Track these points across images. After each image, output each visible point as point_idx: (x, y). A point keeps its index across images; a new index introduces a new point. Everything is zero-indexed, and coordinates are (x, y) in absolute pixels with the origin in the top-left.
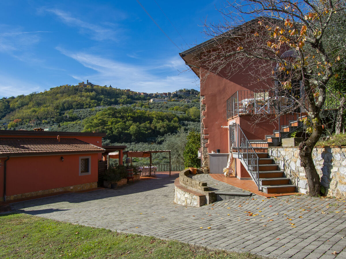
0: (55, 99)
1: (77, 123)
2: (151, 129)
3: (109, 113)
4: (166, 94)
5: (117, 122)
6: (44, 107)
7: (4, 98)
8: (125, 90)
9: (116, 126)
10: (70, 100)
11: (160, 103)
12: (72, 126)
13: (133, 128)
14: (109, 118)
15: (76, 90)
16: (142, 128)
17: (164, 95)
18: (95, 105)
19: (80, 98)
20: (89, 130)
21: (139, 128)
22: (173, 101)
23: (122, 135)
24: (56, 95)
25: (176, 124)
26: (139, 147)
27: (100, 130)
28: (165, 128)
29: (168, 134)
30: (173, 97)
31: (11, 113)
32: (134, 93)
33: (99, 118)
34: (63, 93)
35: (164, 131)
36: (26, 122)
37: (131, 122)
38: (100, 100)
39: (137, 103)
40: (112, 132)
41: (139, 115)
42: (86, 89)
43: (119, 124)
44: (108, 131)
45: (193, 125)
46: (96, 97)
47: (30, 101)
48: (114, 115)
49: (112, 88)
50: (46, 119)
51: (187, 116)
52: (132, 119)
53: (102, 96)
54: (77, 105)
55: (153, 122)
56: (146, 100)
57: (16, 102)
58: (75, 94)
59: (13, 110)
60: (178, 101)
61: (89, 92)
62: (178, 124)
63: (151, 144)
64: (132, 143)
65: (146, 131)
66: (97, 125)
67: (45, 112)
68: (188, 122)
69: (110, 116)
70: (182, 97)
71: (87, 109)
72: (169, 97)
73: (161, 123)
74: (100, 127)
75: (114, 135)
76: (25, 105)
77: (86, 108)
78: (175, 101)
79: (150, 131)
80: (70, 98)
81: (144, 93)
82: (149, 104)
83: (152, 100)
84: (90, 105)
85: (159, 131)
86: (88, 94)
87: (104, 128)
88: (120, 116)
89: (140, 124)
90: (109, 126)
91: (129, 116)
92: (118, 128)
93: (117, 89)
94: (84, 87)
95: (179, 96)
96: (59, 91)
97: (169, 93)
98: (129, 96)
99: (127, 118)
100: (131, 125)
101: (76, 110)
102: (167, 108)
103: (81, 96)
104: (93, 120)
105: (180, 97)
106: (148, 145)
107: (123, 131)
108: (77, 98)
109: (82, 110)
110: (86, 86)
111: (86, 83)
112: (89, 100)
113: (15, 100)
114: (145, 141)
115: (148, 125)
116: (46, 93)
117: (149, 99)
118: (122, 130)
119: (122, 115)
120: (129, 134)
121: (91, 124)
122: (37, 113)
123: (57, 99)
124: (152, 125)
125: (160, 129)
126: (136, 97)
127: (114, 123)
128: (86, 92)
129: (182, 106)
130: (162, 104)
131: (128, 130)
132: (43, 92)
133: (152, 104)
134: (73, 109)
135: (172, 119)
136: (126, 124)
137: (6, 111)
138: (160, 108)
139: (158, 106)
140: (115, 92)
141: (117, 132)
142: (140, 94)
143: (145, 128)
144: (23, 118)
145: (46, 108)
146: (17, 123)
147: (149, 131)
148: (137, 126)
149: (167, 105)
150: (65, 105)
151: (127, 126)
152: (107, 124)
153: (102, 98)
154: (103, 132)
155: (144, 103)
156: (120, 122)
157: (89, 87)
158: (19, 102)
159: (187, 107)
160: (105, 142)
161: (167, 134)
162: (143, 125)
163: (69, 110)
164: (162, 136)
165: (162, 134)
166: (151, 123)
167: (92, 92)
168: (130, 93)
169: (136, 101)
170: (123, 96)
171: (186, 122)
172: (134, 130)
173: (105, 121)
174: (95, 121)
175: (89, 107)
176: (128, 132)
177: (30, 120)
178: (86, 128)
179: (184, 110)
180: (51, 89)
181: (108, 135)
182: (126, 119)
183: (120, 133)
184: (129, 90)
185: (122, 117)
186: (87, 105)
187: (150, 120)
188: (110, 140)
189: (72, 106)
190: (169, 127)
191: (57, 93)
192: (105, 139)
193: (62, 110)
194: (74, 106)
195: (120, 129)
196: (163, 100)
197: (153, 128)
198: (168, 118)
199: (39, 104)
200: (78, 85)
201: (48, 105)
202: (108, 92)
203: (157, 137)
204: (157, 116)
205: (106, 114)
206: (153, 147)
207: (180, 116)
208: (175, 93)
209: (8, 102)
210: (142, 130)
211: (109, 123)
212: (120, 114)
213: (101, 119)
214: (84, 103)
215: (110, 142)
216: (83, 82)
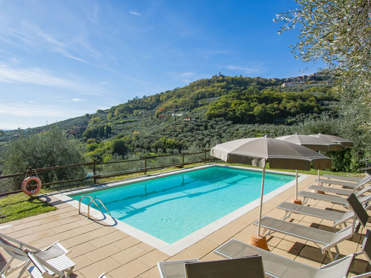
0: (192, 91)
1: (204, 108)
2: (279, 109)
3: (233, 96)
4: (301, 78)
5: (240, 104)
6: (183, 98)
7: (157, 94)
8: (255, 78)
9: (239, 107)
10: (204, 91)
11: (293, 87)
12: (200, 111)
13: (258, 109)
14: (233, 100)
15: (209, 82)
16: (269, 109)
17: (299, 79)
18: (225, 93)
19: (212, 88)
20: (213, 112)
21: (265, 108)
22: (310, 83)
23: (245, 117)
24: (193, 87)
25: (313, 104)
26: (263, 128)
27: (223, 112)
28: (297, 108)
29: (301, 114)
30: (310, 80)
31: (160, 104)
32: (265, 80)
33: (223, 101)
34: (198, 85)
35: (296, 111)
36: (168, 110)
37: (255, 103)
38: (230, 89)
39: (267, 89)
40: (235, 113)
41: (266, 96)
42: (218, 80)
43: (243, 105)
44: (231, 113)
45: (336, 104)
46: (226, 86)
47: (174, 94)
48: (238, 98)
49: (242, 77)
50: (183, 107)
51: (327, 96)
52: (258, 100)
53: (232, 85)
54: (209, 95)
55: (282, 103)
56: (277, 85)
57: (164, 96)
58: (208, 85)
59: (161, 102)
60: (316, 83)
61: (221, 83)
62: (315, 103)
63: (278, 125)
64: (256, 124)
65: (273, 112)
66: (220, 107)
67: (183, 102)
68: (330, 102)
69: (233, 98)
70: (321, 79)
71: (217, 98)
72: (306, 80)
73: (292, 103)
74: (223, 109)
75: (237, 117)
76: (170, 98)
77: (217, 96)
78: (312, 83)
79: (279, 112)
80: (204, 89)
81: (275, 79)
82: (280, 88)
83: (284, 85)
84: (220, 94)
85: (290, 112)
86: (220, 84)
87: (227, 110)
88: (245, 97)
89: (267, 104)
90: (232, 108)
91: (254, 98)
92: (241, 109)
93: (247, 78)
94: (216, 79)
95: (317, 78)
96: (195, 84)
97: (305, 76)
98: (259, 83)
99: (252, 99)
100: (256, 106)
101: (208, 99)
102: (302, 90)
103: (213, 87)
104: (217, 103)
105: (320, 79)
106: (274, 125)
107: (247, 113)
108: (210, 89)
109: (213, 98)
110: (218, 78)
111: (218, 75)
112: (219, 89)
113: (164, 94)
114: (271, 122)
115: (276, 106)
116: (186, 88)
117: (281, 84)
118: (246, 111)
119: (246, 97)
120: (253, 115)
121: (215, 107)
122: (177, 103)
123: (193, 91)
124: (281, 105)
125: (290, 109)
126: (267, 83)
127: (238, 105)
128: (218, 83)
129: (321, 87)
130: (296, 87)
131: (251, 112)
132: (184, 87)
133: (284, 88)
134: (205, 98)
135: (307, 99)
136: (251, 106)
137: (157, 103)
138: (294, 91)
139: (291, 90)
140: (245, 80)
141: (240, 114)
142: (271, 80)
143: (272, 109)
144: (167, 107)
145: (184, 99)
146: (162, 111)
147: (277, 112)
148: (263, 107)
149: (302, 88)
150: (199, 95)
151: (251, 107)
152: (231, 106)
153: (232, 87)
154: (226, 114)
155: (275, 88)
156: (244, 104)
157: (220, 78)
158: (166, 95)
159: (328, 87)
160: (226, 123)
161: (299, 114)
162: (270, 105)
163: (202, 99)
164: (293, 117)
165: (294, 115)
166: (279, 103)
167: (223, 82)
168: (261, 80)
169: (266, 87)
170: (252, 84)
171: (327, 102)
172: (259, 111)
173: (229, 103)
174: (219, 104)
175: (220, 96)
176: (252, 113)
177: (171, 109)
178: (210, 110)
179: (324, 91)
180: (190, 84)
181: (230, 116)
182: (250, 101)
183: (243, 115)
184: (258, 78)
185: (247, 99)
186: (218, 93)
187: (280, 100)
188: (232, 122)
189: (205, 96)
190: (303, 107)
191: (194, 86)
192: (227, 120)
193: (196, 100)
194: (206, 96)
195: (243, 111)
196: (297, 84)
197: (282, 109)
198: (302, 98)
199: (179, 96)
200: (211, 78)
201: (186, 96)
202: (238, 81)
203: (287, 117)
204: (287, 96)
205: (230, 97)
206: (280, 128)
207: (319, 97)
208: (313, 75)
209: (159, 96)
210: (269, 110)
211: (233, 105)
212: (245, 96)
213: (225, 102)
214: (215, 92)
215: (232, 123)
216: (216, 75)
